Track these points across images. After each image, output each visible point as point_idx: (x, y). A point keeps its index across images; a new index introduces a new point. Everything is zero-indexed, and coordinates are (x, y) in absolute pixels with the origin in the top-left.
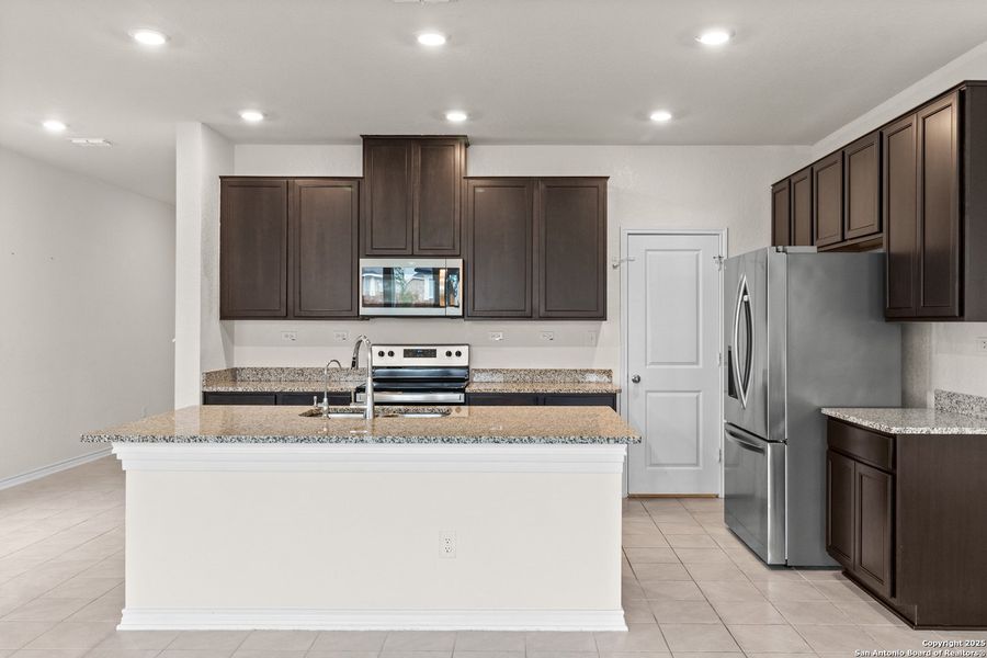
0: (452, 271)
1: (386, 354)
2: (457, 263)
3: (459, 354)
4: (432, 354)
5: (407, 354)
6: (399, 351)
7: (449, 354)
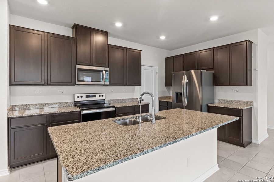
0: (106, 71)
1: (80, 97)
2: (108, 69)
3: (102, 96)
4: (95, 96)
5: (87, 96)
6: (84, 96)
7: (100, 96)
